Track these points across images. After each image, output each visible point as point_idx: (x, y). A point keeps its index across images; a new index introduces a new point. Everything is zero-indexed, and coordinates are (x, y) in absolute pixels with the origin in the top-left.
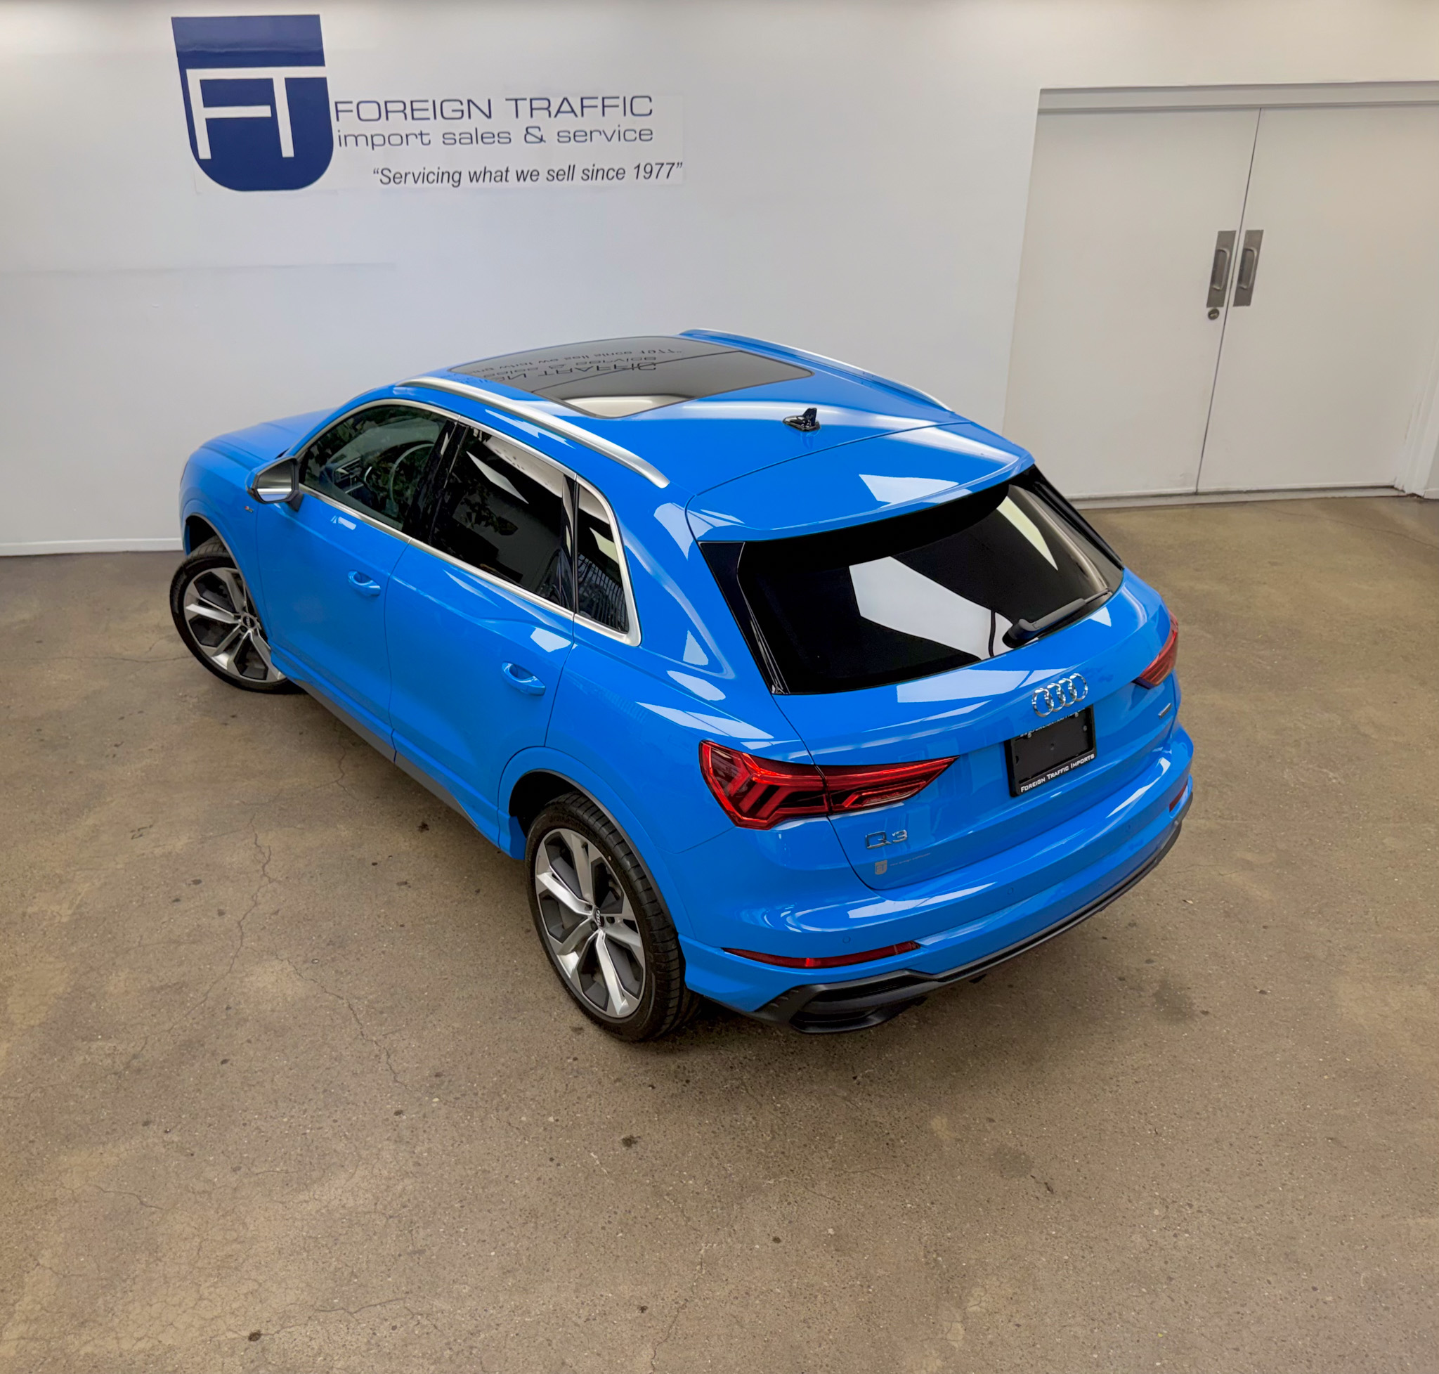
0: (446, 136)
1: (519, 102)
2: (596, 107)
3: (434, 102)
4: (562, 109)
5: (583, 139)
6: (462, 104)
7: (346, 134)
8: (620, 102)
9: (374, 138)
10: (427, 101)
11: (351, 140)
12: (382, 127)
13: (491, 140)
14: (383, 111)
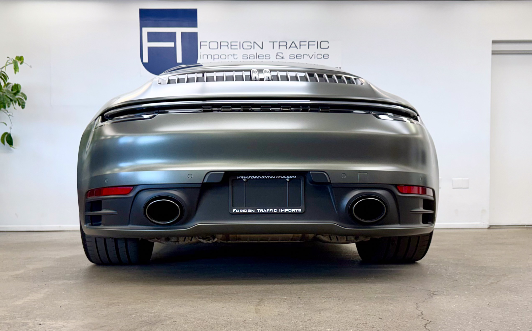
0: (244, 56)
1: (274, 43)
2: (306, 45)
3: (240, 43)
4: (292, 46)
5: (300, 57)
6: (251, 43)
7: (204, 54)
8: (316, 43)
9: (215, 56)
10: (237, 42)
11: (205, 57)
12: (219, 52)
13: (262, 58)
14: (220, 45)
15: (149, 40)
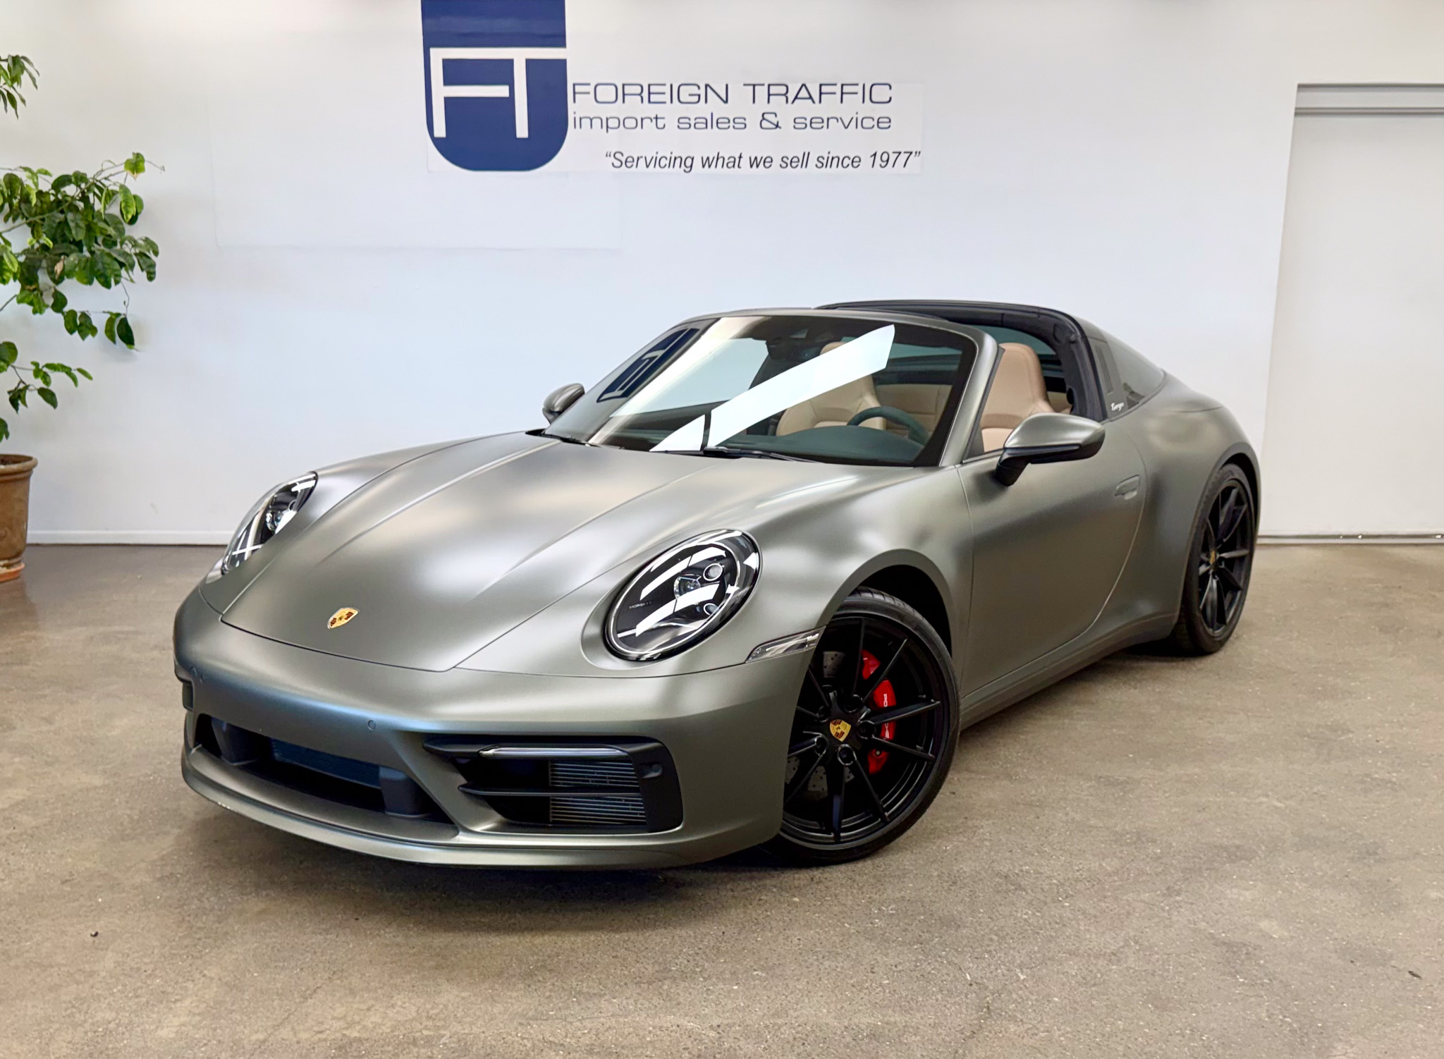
0: (681, 121)
1: (756, 87)
2: (834, 93)
3: (671, 86)
4: (799, 96)
5: (820, 125)
6: (699, 88)
7: (582, 116)
8: (859, 89)
9: (609, 121)
10: (664, 85)
11: (586, 122)
12: (619, 110)
13: (726, 126)
14: (622, 93)
15: (448, 81)
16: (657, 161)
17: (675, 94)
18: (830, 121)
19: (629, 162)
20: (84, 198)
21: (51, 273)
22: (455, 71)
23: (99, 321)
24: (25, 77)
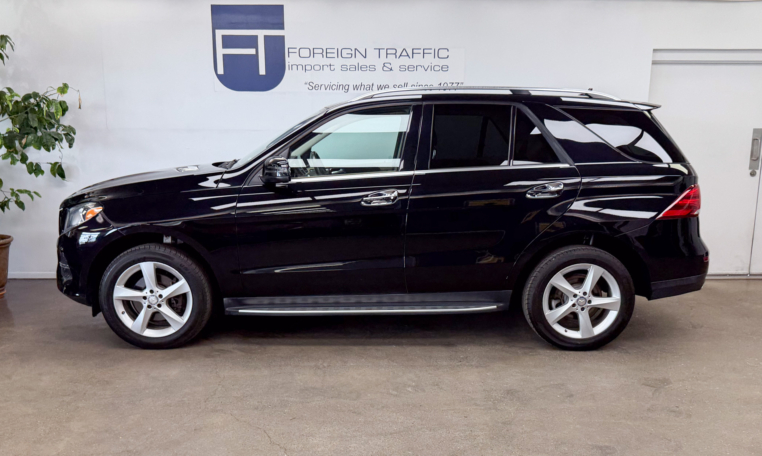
0: (343, 67)
1: (380, 50)
2: (420, 53)
3: (338, 49)
4: (402, 54)
5: (413, 69)
6: (352, 50)
7: (292, 64)
8: (432, 51)
9: (307, 67)
10: (334, 49)
11: (295, 67)
12: (311, 61)
13: (366, 69)
14: (312, 53)
15: (225, 46)
16: (331, 87)
17: (339, 53)
18: (419, 68)
19: (315, 87)
20: (38, 105)
21: (20, 143)
22: (228, 42)
23: (46, 168)
24: (8, 45)
